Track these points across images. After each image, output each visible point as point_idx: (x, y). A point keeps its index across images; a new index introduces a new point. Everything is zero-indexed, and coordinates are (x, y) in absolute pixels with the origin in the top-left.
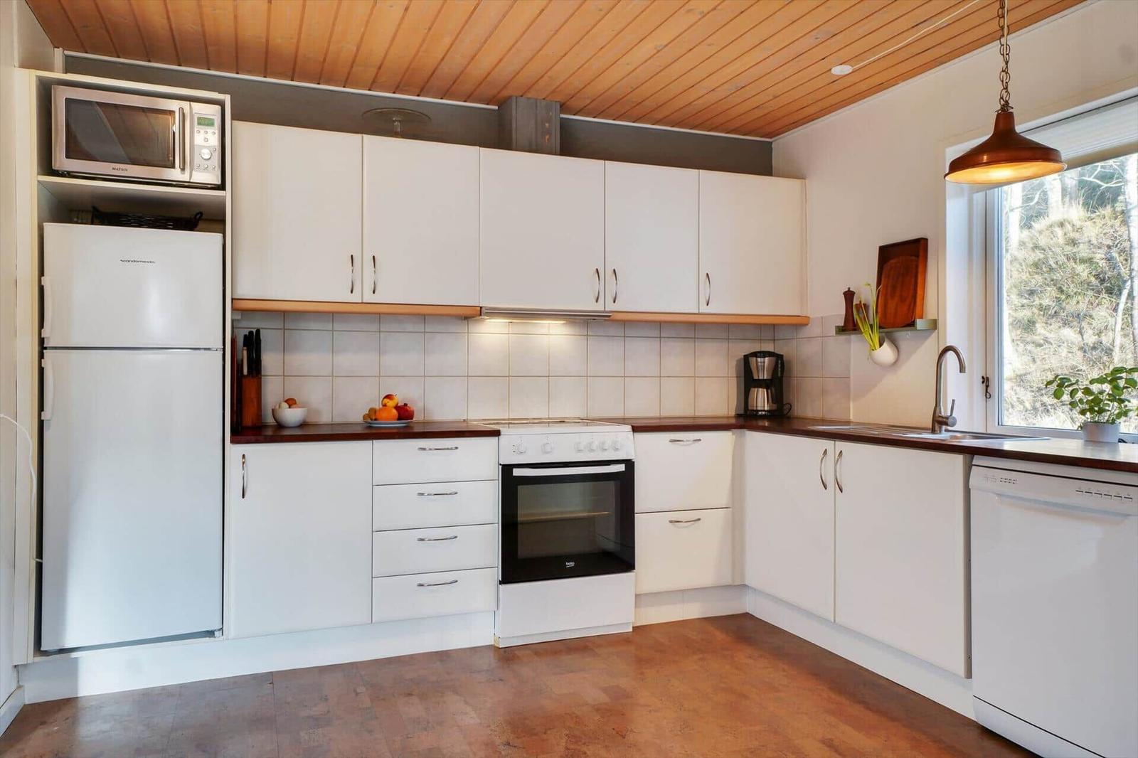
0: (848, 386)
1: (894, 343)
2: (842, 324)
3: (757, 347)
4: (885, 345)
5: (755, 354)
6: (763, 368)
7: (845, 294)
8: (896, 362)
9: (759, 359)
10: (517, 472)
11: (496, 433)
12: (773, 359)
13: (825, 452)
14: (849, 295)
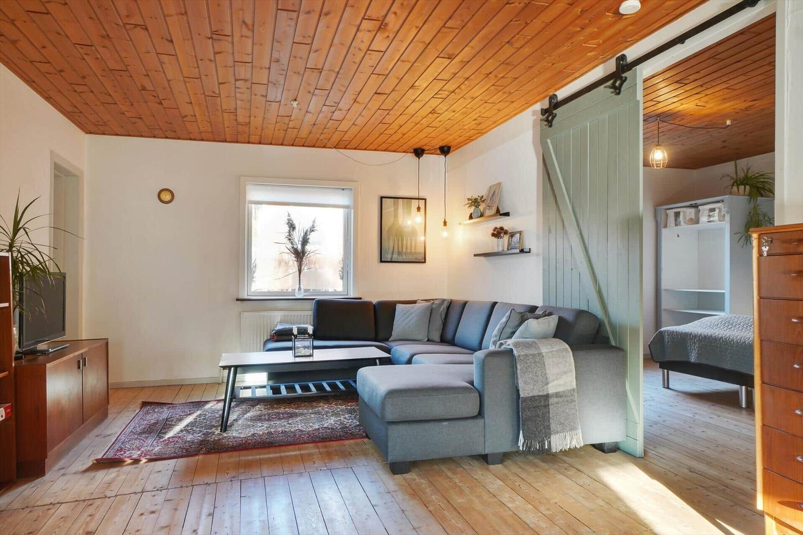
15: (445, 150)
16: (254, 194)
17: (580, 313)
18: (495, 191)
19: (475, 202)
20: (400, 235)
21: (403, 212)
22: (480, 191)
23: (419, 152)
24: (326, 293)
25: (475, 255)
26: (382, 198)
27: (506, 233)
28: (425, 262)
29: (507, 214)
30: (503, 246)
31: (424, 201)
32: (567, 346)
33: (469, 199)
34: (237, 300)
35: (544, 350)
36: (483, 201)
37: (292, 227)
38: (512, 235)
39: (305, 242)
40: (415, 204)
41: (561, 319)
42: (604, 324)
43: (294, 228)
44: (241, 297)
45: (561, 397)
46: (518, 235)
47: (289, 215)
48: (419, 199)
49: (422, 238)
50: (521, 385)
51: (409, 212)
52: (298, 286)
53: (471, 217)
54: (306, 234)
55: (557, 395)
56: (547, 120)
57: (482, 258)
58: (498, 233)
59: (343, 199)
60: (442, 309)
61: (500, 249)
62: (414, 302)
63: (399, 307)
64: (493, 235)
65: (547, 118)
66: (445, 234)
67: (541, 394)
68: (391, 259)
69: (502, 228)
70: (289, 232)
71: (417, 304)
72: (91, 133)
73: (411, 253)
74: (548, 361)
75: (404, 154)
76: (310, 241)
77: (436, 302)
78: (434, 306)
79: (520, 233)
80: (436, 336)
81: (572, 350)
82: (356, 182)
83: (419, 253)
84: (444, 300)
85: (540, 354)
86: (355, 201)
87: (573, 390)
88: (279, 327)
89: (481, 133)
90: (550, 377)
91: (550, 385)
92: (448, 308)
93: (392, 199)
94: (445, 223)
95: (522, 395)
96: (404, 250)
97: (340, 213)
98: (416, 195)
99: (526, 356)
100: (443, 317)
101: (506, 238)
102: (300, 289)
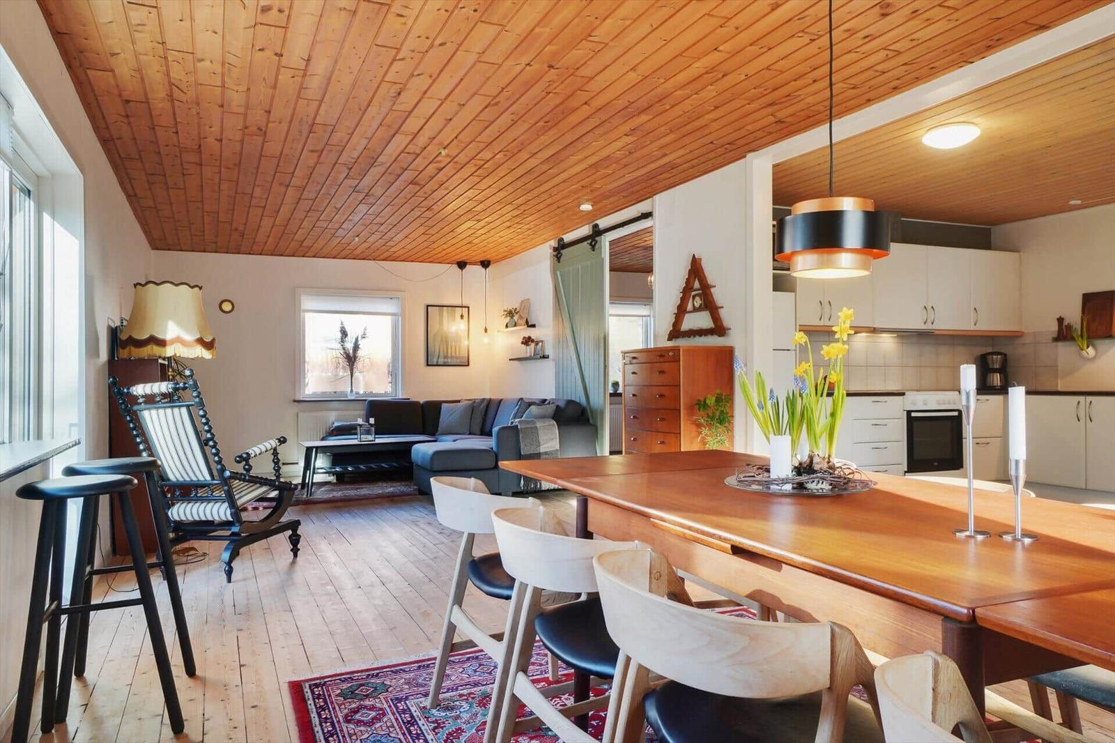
0: (1057, 370)
1: (1094, 346)
2: (1055, 336)
3: (990, 350)
4: (1090, 348)
5: (992, 354)
6: (996, 361)
7: (1058, 319)
8: (1096, 356)
9: (994, 356)
10: (913, 414)
11: (903, 394)
12: (1003, 356)
13: (1079, 402)
14: (1060, 320)
15: (485, 264)
16: (307, 303)
17: (570, 402)
18: (526, 304)
19: (510, 314)
20: (445, 340)
21: (448, 318)
22: (514, 304)
23: (462, 265)
24: (377, 395)
25: (510, 360)
26: (428, 306)
27: (533, 341)
28: (468, 365)
29: (533, 326)
30: (531, 352)
31: (467, 309)
32: (555, 423)
33: (505, 311)
34: (295, 401)
35: (538, 425)
36: (517, 313)
37: (344, 333)
38: (537, 343)
39: (356, 347)
40: (459, 311)
41: (558, 406)
42: (587, 410)
43: (346, 335)
44: (297, 399)
45: (549, 454)
46: (541, 344)
47: (342, 323)
48: (462, 307)
49: (466, 343)
50: (522, 446)
51: (454, 319)
52: (350, 389)
53: (507, 326)
54: (357, 340)
55: (546, 453)
56: (556, 256)
57: (516, 362)
58: (527, 341)
59: (391, 307)
60: (482, 406)
61: (528, 355)
62: (459, 401)
63: (444, 406)
64: (522, 343)
65: (557, 255)
66: (486, 340)
67: (535, 452)
68: (437, 362)
69: (529, 338)
70: (342, 339)
71: (461, 403)
72: (157, 249)
73: (457, 358)
74: (541, 432)
75: (450, 265)
76: (360, 346)
77: (477, 401)
78: (475, 405)
79: (542, 341)
80: (477, 429)
81: (558, 425)
82: (402, 291)
83: (463, 357)
84: (484, 399)
85: (536, 427)
86: (403, 309)
87: (557, 450)
88: (336, 424)
89: (514, 254)
90: (542, 442)
91: (541, 447)
92: (488, 406)
93: (438, 308)
94: (486, 330)
95: (522, 453)
96: (449, 355)
97: (388, 320)
98: (459, 303)
99: (526, 428)
100: (483, 413)
101: (533, 345)
102: (352, 391)
